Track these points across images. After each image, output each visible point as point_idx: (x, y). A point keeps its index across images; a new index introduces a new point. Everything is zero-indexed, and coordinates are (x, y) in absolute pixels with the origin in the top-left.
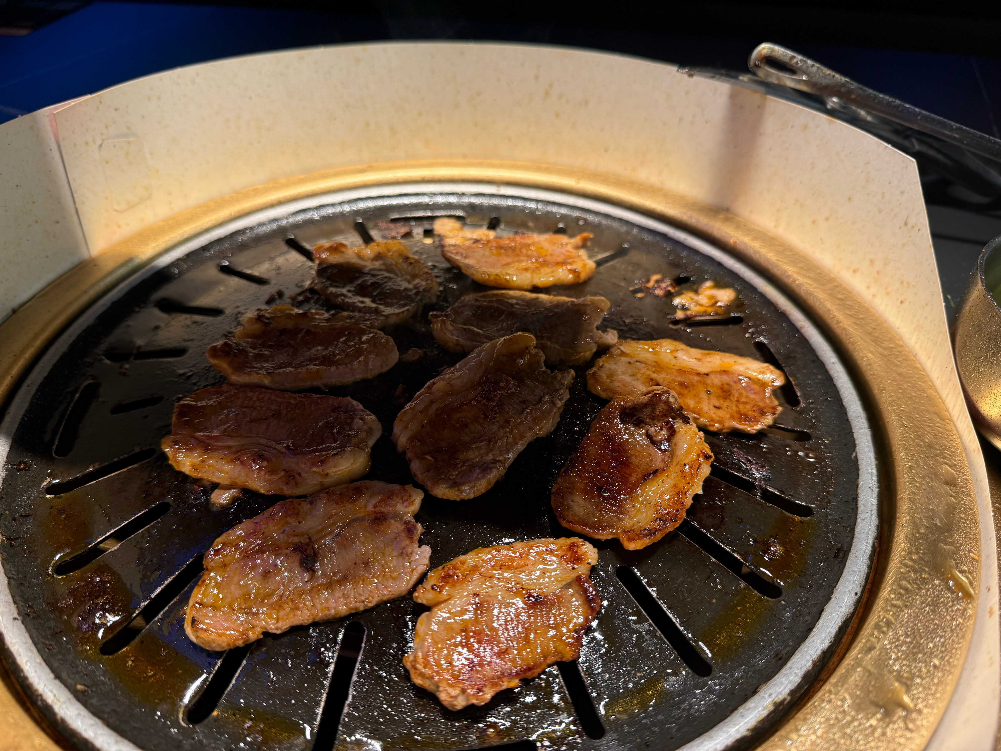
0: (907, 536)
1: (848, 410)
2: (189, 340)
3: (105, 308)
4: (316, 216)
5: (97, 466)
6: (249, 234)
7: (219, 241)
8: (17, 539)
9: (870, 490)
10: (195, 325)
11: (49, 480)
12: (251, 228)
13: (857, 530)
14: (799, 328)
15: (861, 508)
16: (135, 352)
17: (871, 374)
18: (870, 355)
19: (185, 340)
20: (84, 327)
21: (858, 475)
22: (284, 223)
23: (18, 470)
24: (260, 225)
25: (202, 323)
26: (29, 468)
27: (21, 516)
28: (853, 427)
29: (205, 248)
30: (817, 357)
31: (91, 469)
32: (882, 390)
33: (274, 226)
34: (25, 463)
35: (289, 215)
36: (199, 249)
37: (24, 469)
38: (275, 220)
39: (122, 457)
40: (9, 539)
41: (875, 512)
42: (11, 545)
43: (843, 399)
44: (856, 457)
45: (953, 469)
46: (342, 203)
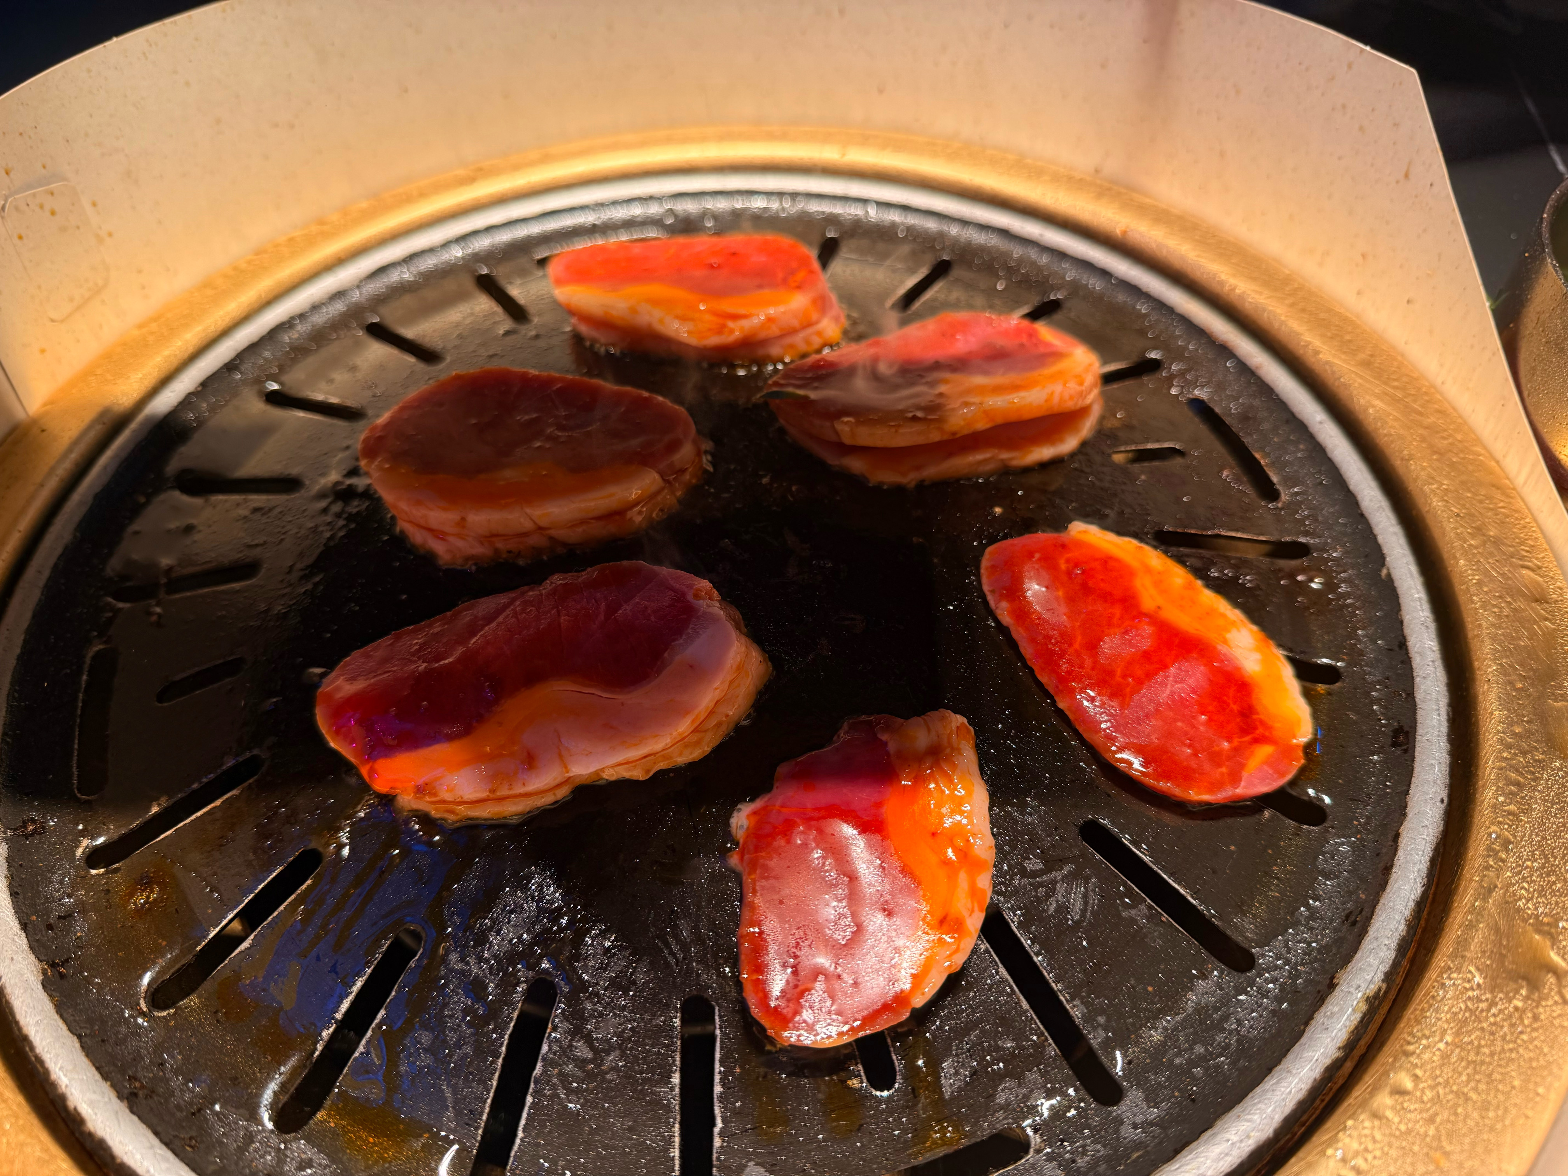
0: (1500, 698)
1: (1359, 498)
2: (257, 545)
3: (84, 509)
4: (406, 275)
5: (165, 802)
6: (299, 328)
7: (253, 348)
8: (67, 961)
9: (1423, 628)
10: (258, 515)
11: (85, 842)
12: (302, 316)
13: (1419, 696)
14: (1253, 368)
15: (1417, 661)
16: (163, 580)
17: (1386, 435)
18: (1377, 402)
19: (250, 546)
20: (59, 551)
21: (1399, 605)
22: (356, 296)
23: (26, 836)
24: (315, 307)
25: (270, 510)
26: (43, 828)
27: (60, 917)
28: (1373, 526)
29: (230, 367)
30: (1293, 415)
31: (155, 809)
32: (1408, 460)
33: (339, 307)
34: (33, 821)
35: (361, 281)
36: (221, 368)
37: (35, 832)
38: (339, 294)
39: (205, 780)
40: (53, 965)
41: (1439, 663)
42: (62, 976)
43: (1347, 480)
44: (1389, 575)
45: (1539, 575)
46: (446, 245)
